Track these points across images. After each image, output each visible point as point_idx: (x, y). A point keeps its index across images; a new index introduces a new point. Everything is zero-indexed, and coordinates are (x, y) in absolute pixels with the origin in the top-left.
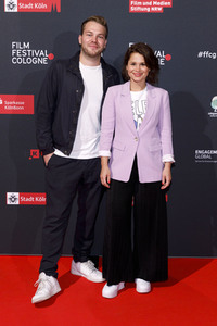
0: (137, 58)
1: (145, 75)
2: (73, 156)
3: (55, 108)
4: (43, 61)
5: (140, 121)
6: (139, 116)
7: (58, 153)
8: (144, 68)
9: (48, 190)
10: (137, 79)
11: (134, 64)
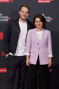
0: (38, 19)
1: (41, 25)
2: (16, 55)
3: (10, 37)
4: (7, 20)
5: (40, 42)
6: (40, 41)
7: (10, 54)
8: (41, 23)
9: (7, 67)
10: (39, 27)
11: (37, 22)
